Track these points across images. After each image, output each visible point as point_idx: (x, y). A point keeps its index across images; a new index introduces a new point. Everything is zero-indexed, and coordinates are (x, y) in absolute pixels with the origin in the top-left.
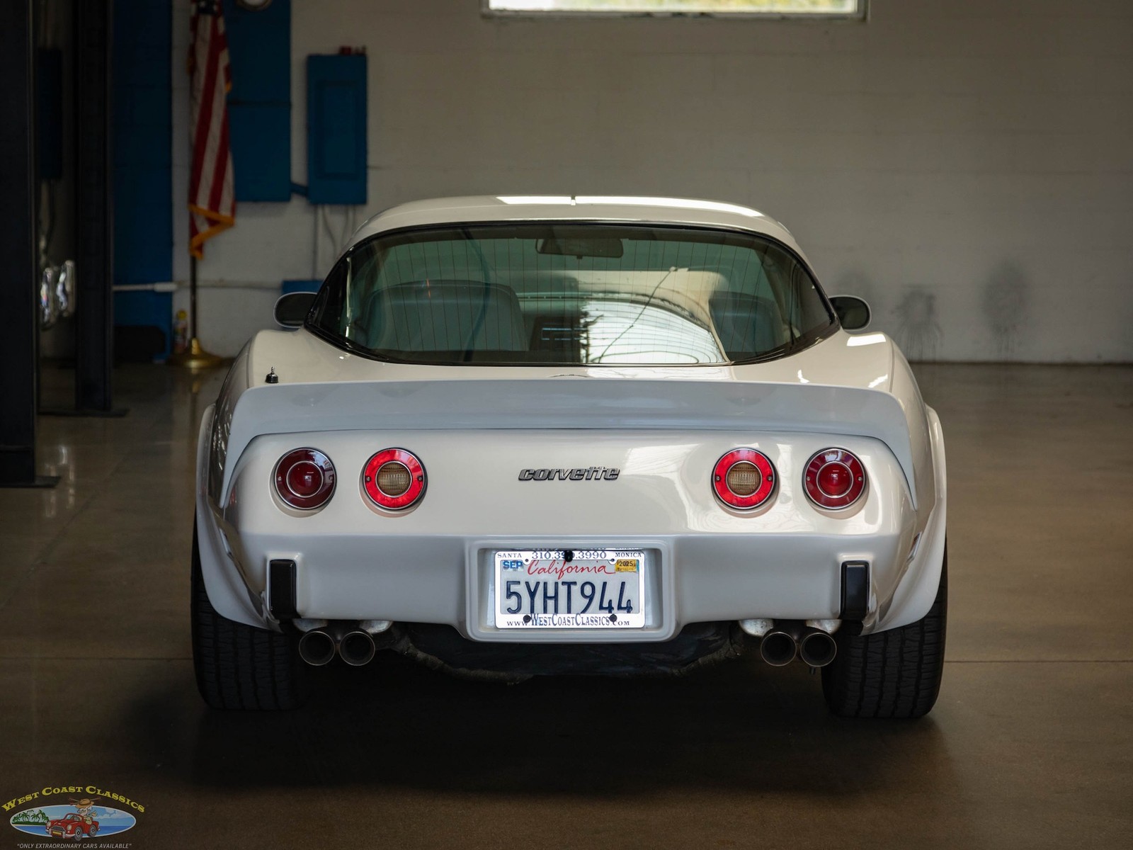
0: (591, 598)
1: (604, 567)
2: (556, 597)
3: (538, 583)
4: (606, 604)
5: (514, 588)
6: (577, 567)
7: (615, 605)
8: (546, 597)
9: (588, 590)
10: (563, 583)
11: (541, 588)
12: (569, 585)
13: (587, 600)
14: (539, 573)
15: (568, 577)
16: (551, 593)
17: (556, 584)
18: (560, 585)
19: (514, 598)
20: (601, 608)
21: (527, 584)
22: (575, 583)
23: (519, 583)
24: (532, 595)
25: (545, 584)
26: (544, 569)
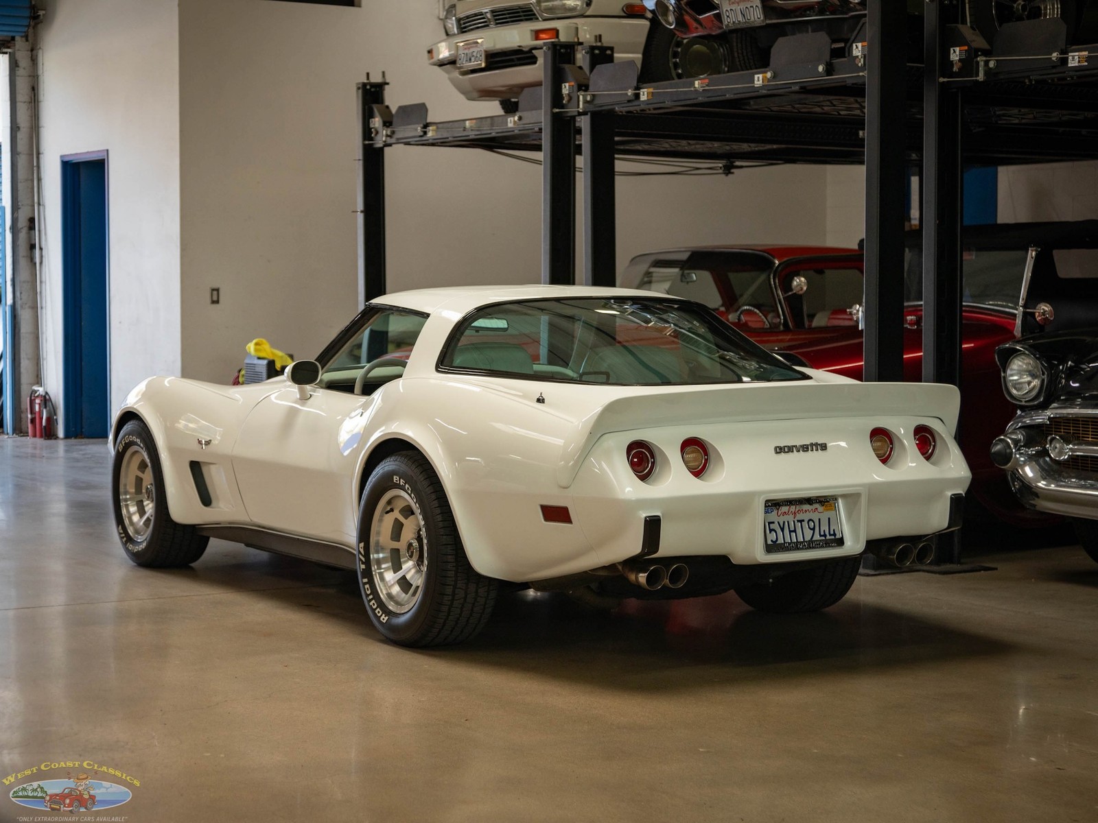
0: (813, 529)
3: (784, 522)
5: (772, 526)
7: (827, 533)
8: (790, 532)
9: (812, 524)
10: (798, 521)
12: (801, 521)
15: (799, 517)
18: (796, 522)
20: (821, 536)
24: (782, 530)
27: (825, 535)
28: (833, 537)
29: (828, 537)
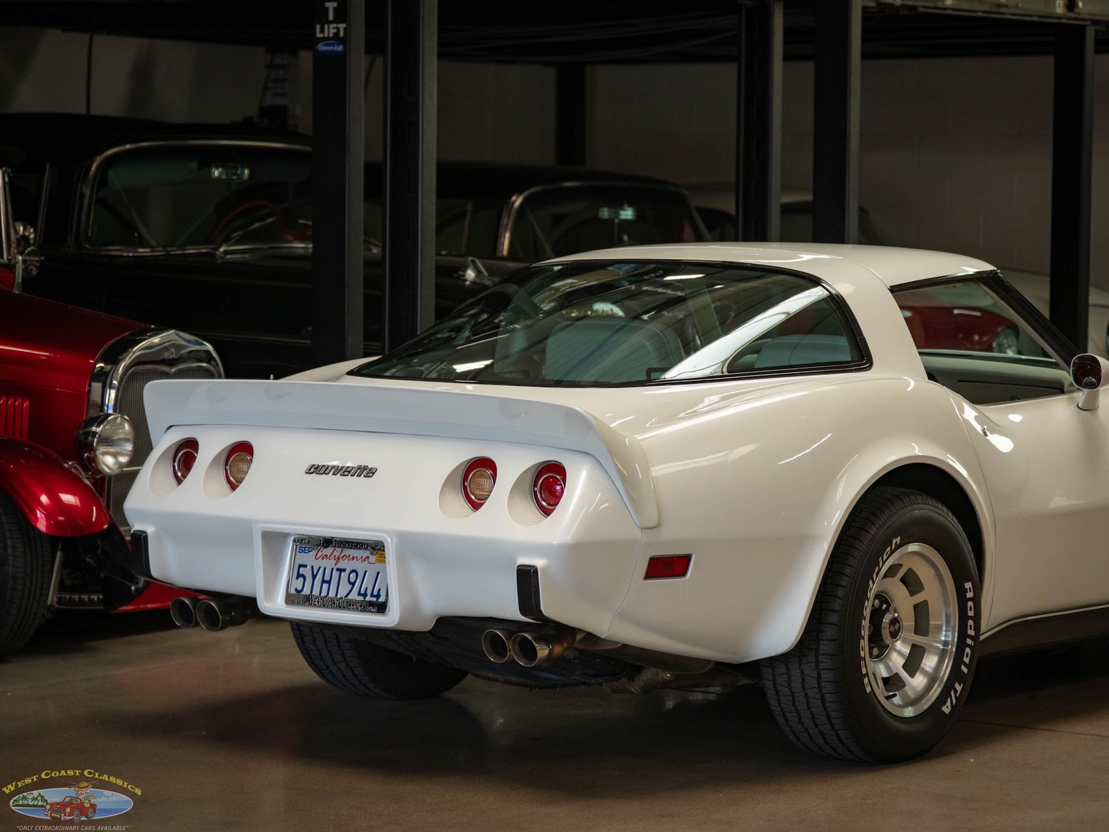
0: (353, 584)
1: (368, 557)
2: (329, 582)
3: (320, 568)
4: (363, 591)
6: (349, 556)
7: (369, 592)
8: (323, 581)
9: (353, 576)
10: (338, 570)
11: (322, 570)
12: (341, 571)
13: (351, 586)
14: (323, 559)
15: (341, 565)
16: (327, 578)
17: (333, 569)
19: (301, 579)
20: (359, 594)
21: (312, 567)
22: (344, 570)
23: (305, 566)
24: (314, 577)
25: (325, 568)
26: (326, 556)
27: (365, 595)
28: (374, 599)
29: (368, 599)
